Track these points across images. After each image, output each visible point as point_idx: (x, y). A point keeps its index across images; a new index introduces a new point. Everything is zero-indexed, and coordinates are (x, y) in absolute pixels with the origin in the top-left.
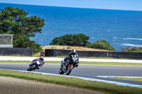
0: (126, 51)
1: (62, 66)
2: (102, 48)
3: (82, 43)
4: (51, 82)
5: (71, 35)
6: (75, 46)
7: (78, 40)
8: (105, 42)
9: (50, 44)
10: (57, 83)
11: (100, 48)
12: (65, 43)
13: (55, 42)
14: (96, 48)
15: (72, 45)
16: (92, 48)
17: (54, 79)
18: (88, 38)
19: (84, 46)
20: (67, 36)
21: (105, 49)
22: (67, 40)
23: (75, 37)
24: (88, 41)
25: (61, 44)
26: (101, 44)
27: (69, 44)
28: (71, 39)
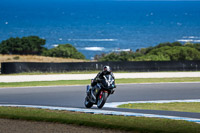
2: (66, 56)
3: (36, 50)
5: (18, 39)
7: (29, 45)
8: (70, 46)
12: (10, 50)
14: (57, 56)
15: (21, 53)
16: (52, 56)
18: (44, 42)
19: (39, 53)
20: (13, 40)
21: (71, 56)
22: (12, 47)
23: (24, 41)
26: (64, 50)
28: (20, 44)
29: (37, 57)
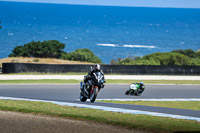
0: (117, 63)
2: (84, 60)
3: (55, 53)
4: (11, 110)
6: (46, 57)
7: (49, 49)
8: (88, 51)
9: (10, 56)
10: (20, 111)
11: (80, 60)
12: (31, 53)
13: (16, 53)
14: (75, 60)
15: (41, 56)
16: (70, 59)
17: (15, 105)
18: (63, 46)
19: (58, 57)
20: (34, 43)
21: (88, 60)
22: (34, 50)
23: (45, 45)
25: (25, 55)
26: (82, 54)
27: (36, 55)
28: (40, 47)
29: (56, 60)
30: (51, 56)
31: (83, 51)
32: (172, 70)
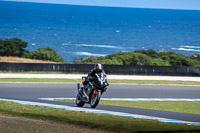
0: (80, 62)
1: (81, 93)
2: (47, 59)
3: (17, 52)
6: (8, 56)
7: (11, 48)
8: (50, 50)
11: (43, 59)
14: (37, 58)
16: (32, 58)
19: (20, 55)
21: (50, 59)
23: (6, 43)
24: (26, 49)
26: (44, 53)
28: (2, 45)
29: (18, 59)
30: (13, 55)
31: (46, 49)
32: (135, 70)
